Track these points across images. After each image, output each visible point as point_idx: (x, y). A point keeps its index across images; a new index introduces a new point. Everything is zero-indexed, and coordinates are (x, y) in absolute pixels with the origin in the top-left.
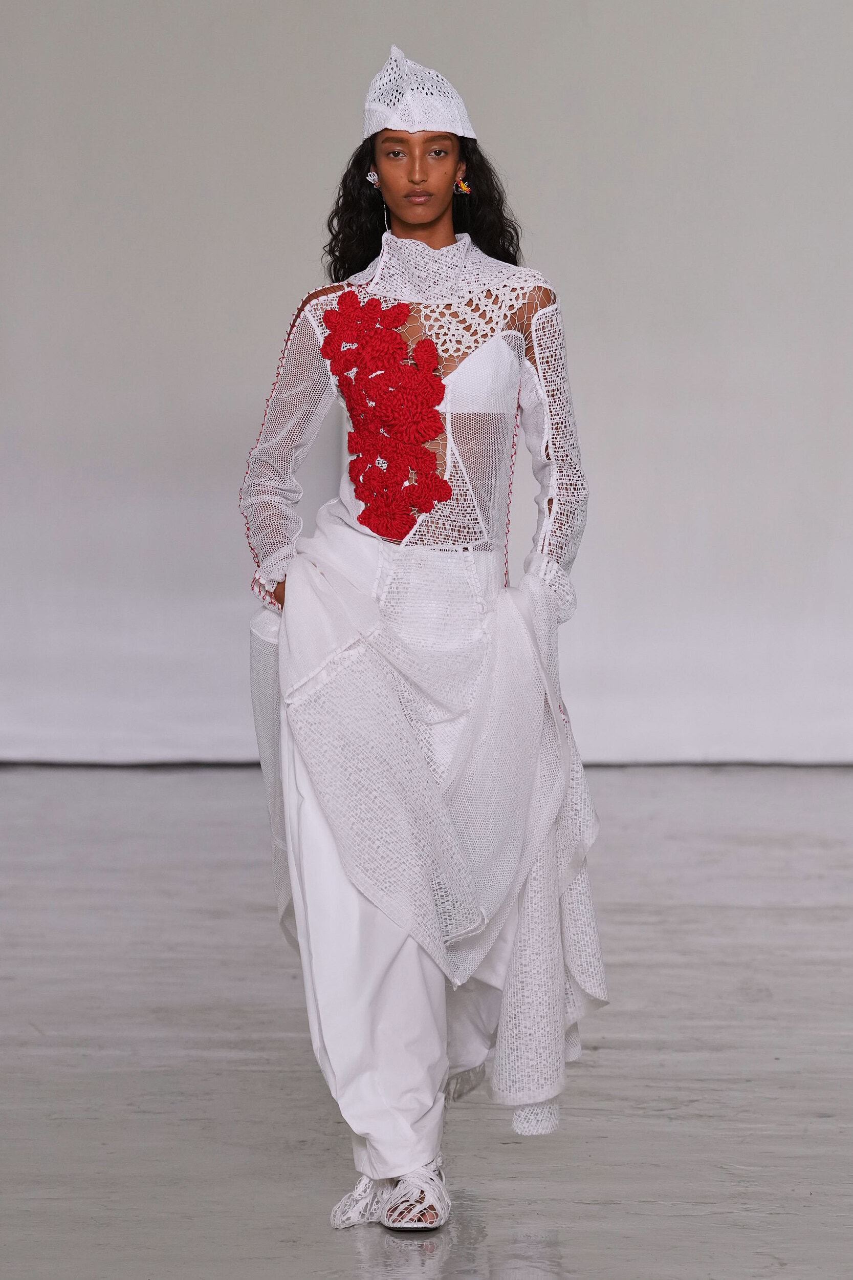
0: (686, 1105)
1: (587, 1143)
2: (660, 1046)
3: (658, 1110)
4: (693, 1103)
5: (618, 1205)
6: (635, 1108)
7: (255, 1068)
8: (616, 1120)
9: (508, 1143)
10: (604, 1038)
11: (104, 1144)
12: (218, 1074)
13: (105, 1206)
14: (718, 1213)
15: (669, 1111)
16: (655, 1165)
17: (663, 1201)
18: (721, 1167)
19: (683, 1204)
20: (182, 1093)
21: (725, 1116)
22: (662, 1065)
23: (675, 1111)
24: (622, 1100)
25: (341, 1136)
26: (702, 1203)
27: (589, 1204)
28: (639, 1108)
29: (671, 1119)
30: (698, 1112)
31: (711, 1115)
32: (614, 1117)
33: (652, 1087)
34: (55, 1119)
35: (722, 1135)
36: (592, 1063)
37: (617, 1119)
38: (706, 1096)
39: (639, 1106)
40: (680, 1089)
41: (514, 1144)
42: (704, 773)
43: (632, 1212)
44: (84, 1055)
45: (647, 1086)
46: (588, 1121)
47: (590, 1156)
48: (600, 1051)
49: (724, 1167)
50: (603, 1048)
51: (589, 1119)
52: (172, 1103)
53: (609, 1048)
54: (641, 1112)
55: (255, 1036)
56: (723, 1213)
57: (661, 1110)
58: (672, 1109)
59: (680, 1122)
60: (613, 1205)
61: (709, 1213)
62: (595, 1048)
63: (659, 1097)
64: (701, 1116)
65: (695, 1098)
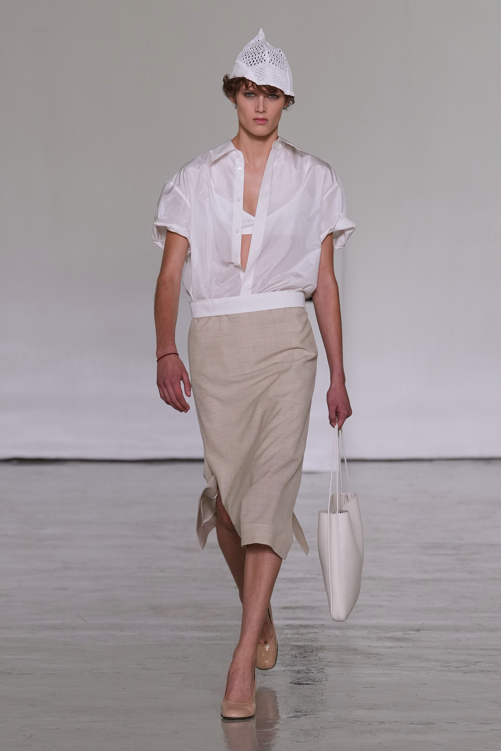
0: (474, 665)
1: (415, 687)
2: (457, 629)
3: (457, 668)
4: (478, 663)
5: (434, 725)
6: (443, 666)
7: (213, 642)
8: (431, 674)
9: (367, 688)
10: (423, 624)
11: (124, 688)
12: (192, 646)
13: (126, 726)
14: (494, 730)
15: (463, 668)
16: (457, 701)
17: (461, 722)
18: (496, 702)
19: (472, 724)
20: (170, 658)
21: (497, 671)
22: (459, 640)
23: (468, 668)
24: (435, 661)
25: (266, 683)
26: (485, 724)
27: (416, 724)
28: (445, 666)
29: (465, 672)
30: (481, 669)
31: (489, 670)
32: (430, 672)
33: (453, 653)
34: (94, 673)
35: (496, 682)
36: (416, 639)
37: (433, 673)
38: (485, 659)
39: (445, 665)
40: (470, 655)
41: (370, 688)
42: (480, 464)
43: (442, 729)
44: (111, 635)
45: (450, 653)
46: (415, 674)
47: (416, 695)
48: (421, 632)
49: (497, 702)
50: (423, 630)
51: (415, 673)
52: (165, 664)
53: (428, 630)
54: (446, 669)
55: (213, 623)
56: (497, 730)
57: (459, 668)
58: (464, 667)
59: (470, 675)
60: (431, 725)
61: (489, 730)
62: (418, 630)
63: (458, 659)
64: (483, 671)
65: (479, 660)
